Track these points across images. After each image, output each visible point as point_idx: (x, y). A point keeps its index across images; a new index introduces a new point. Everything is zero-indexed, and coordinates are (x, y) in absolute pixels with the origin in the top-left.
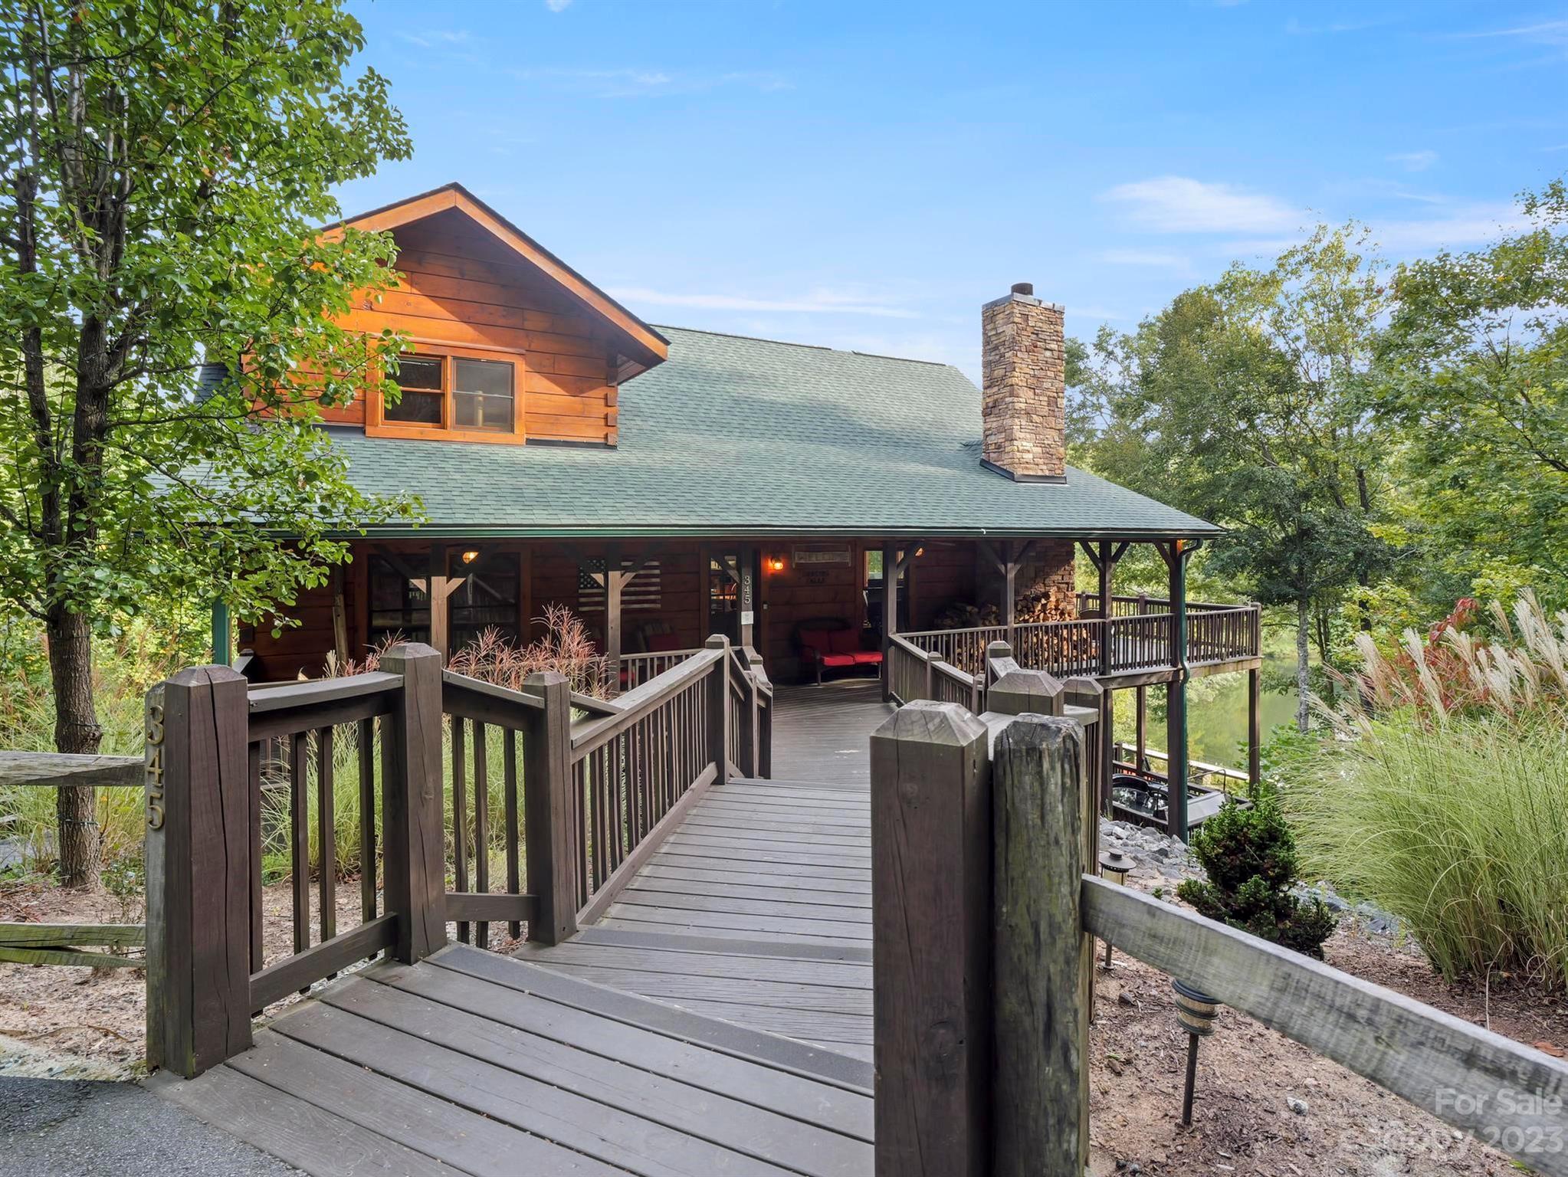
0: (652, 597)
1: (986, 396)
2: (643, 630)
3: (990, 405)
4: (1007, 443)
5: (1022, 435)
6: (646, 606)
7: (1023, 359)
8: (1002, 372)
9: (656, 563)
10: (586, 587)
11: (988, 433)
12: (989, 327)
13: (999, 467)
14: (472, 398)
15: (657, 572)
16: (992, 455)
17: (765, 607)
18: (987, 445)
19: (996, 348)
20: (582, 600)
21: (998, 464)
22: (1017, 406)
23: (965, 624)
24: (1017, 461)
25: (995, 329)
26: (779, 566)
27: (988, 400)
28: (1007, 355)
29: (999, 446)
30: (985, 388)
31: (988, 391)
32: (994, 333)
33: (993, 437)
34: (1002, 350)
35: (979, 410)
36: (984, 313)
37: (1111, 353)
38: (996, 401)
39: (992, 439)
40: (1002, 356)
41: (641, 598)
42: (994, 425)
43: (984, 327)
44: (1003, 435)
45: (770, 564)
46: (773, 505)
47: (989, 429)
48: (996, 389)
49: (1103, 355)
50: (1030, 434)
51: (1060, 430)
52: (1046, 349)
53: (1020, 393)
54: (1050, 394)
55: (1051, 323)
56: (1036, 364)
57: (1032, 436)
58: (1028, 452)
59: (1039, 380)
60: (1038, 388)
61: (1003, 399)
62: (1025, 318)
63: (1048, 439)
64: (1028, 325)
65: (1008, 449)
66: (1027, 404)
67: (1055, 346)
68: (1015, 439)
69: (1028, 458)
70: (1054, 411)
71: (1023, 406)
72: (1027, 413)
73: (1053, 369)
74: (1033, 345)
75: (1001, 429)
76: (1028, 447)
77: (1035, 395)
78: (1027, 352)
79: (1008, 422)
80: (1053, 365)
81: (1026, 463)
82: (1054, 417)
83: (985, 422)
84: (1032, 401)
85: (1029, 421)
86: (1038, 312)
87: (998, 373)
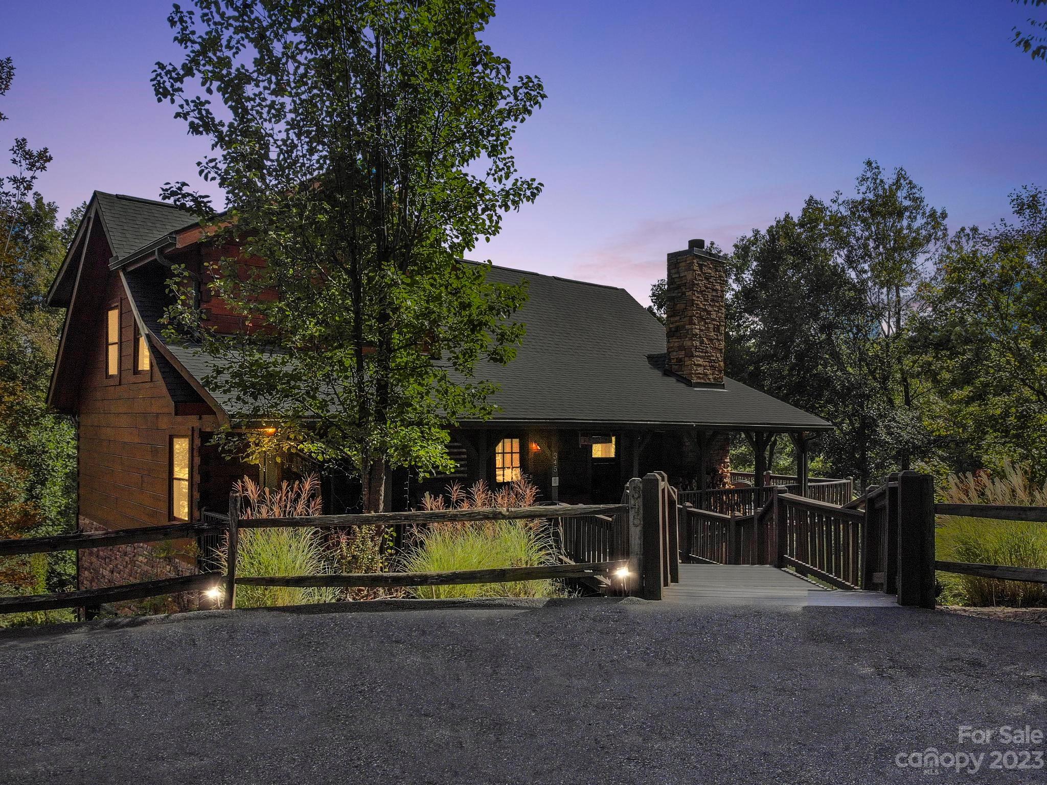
3: (673, 330)
4: (686, 359)
5: (697, 354)
7: (698, 297)
8: (683, 306)
11: (670, 350)
12: (673, 271)
13: (680, 376)
16: (674, 366)
18: (670, 359)
19: (679, 287)
21: (679, 373)
22: (693, 331)
24: (693, 372)
25: (678, 273)
27: (671, 326)
28: (687, 294)
29: (680, 360)
31: (672, 319)
32: (677, 276)
33: (675, 353)
34: (684, 290)
35: (664, 332)
36: (669, 260)
38: (677, 327)
39: (674, 355)
40: (684, 293)
42: (676, 344)
43: (669, 270)
44: (683, 352)
47: (672, 348)
48: (678, 318)
50: (702, 352)
51: (721, 350)
52: (713, 290)
53: (696, 322)
54: (715, 323)
55: (716, 271)
56: (707, 301)
57: (704, 354)
58: (700, 365)
59: (709, 313)
60: (708, 318)
61: (684, 326)
62: (701, 266)
63: (713, 356)
64: (702, 272)
65: (688, 363)
66: (701, 330)
67: (718, 287)
68: (693, 356)
69: (700, 370)
70: (717, 335)
71: (697, 331)
72: (700, 337)
73: (717, 304)
74: (705, 286)
75: (682, 348)
76: (701, 362)
77: (706, 323)
78: (701, 292)
79: (687, 343)
80: (717, 302)
81: (700, 374)
82: (717, 339)
83: (668, 342)
84: (703, 328)
85: (702, 342)
86: (709, 262)
87: (680, 306)
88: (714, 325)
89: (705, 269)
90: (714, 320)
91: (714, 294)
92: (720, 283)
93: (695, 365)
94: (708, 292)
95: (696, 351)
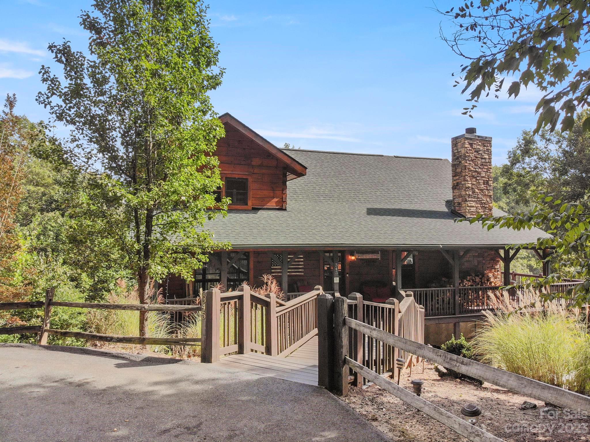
0: (300, 270)
1: (454, 180)
2: (297, 284)
3: (455, 184)
4: (463, 203)
5: (470, 199)
6: (298, 274)
7: (470, 164)
9: (302, 256)
10: (274, 266)
11: (454, 197)
12: (454, 149)
13: (459, 213)
14: (232, 192)
15: (302, 260)
16: (456, 208)
17: (347, 275)
18: (454, 203)
19: (458, 158)
20: (273, 271)
21: (459, 212)
22: (467, 185)
23: (442, 286)
24: (467, 211)
25: (457, 149)
26: (353, 258)
27: (454, 182)
28: (462, 162)
29: (459, 204)
30: (453, 177)
31: (455, 178)
32: (456, 151)
33: (457, 199)
34: (460, 160)
35: (451, 186)
36: (452, 142)
37: (549, 140)
38: (457, 183)
39: (456, 200)
40: (460, 162)
41: (296, 270)
42: (457, 194)
43: (452, 148)
44: (461, 199)
45: (350, 257)
46: (347, 235)
48: (458, 177)
49: (545, 141)
50: (474, 198)
51: (490, 196)
52: (482, 158)
53: (469, 179)
54: (485, 179)
55: (485, 146)
56: (477, 165)
57: (475, 199)
58: (473, 207)
59: (479, 173)
60: (478, 177)
61: (461, 182)
62: (471, 145)
63: (484, 200)
64: (472, 148)
65: (463, 205)
66: (473, 184)
67: (487, 157)
68: (466, 201)
69: (473, 209)
70: (487, 187)
71: (470, 185)
72: (472, 189)
73: (486, 167)
74: (475, 157)
75: (460, 196)
76: (473, 204)
77: (477, 180)
78: (472, 160)
79: (463, 193)
80: (486, 166)
81: (472, 212)
82: (487, 189)
83: (453, 192)
84: (475, 183)
85: (474, 192)
86: (478, 141)
87: (459, 170)
88: (484, 180)
89: (475, 146)
90: (483, 177)
91: (483, 161)
92: (488, 154)
93: (468, 206)
94: (478, 160)
95: (469, 198)
